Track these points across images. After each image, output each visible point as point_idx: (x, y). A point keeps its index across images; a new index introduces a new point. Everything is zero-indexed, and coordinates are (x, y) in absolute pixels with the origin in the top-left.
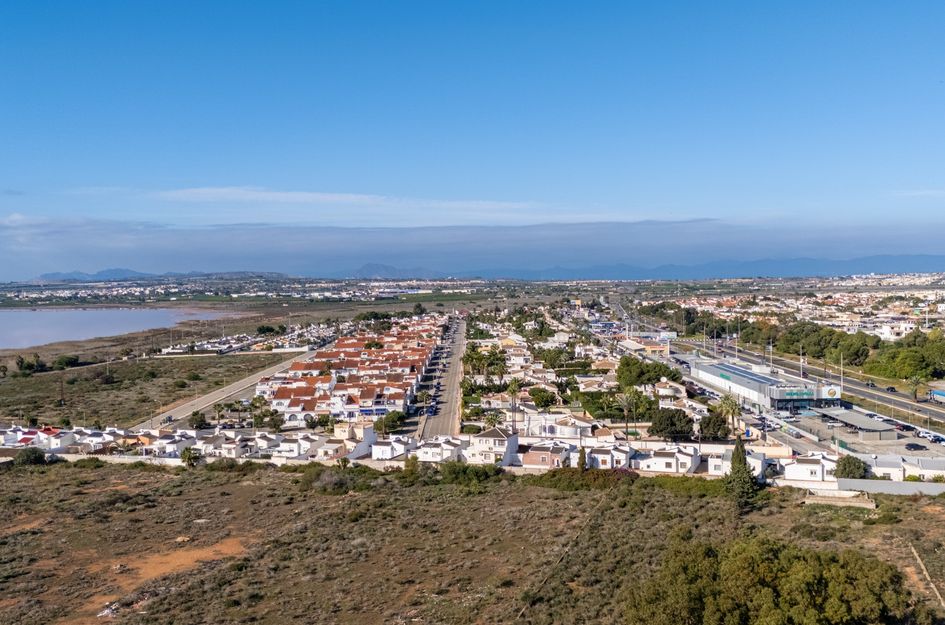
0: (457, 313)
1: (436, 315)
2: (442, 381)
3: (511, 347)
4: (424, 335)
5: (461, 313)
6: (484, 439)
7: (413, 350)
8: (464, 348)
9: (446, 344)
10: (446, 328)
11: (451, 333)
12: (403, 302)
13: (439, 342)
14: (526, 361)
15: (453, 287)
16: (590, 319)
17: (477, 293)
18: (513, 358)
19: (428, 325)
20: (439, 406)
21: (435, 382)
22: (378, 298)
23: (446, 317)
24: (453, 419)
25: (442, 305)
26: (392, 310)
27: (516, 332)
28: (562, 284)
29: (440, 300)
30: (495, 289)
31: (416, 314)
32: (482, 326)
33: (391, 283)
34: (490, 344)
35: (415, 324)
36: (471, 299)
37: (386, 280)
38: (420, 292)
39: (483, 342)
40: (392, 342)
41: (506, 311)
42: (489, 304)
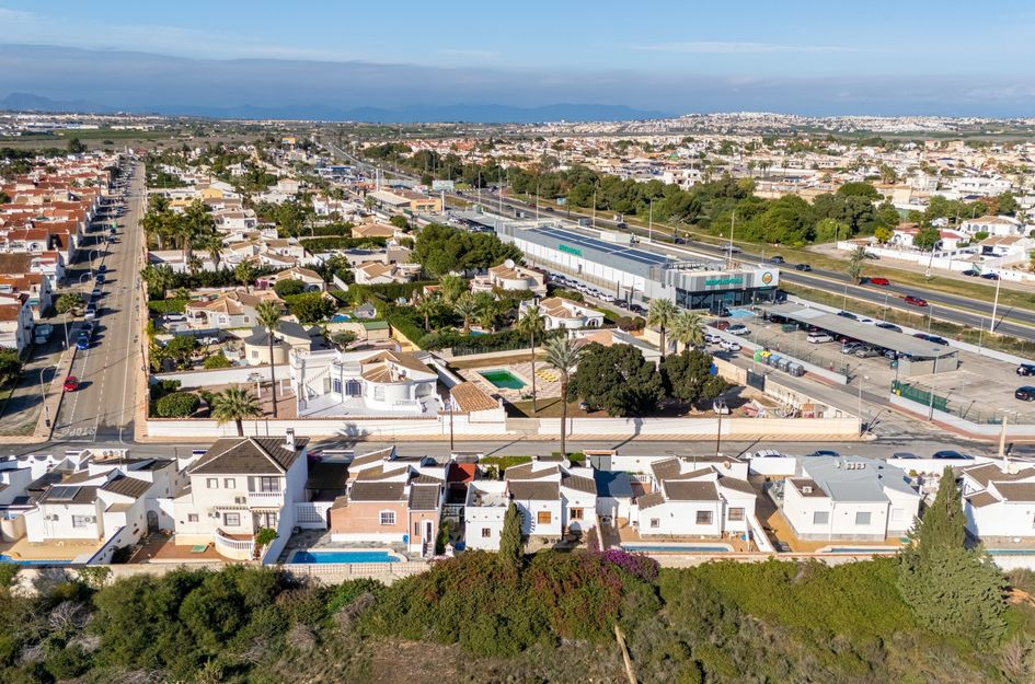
0: (131, 151)
1: (101, 154)
2: (109, 262)
3: (219, 201)
4: (81, 181)
5: (136, 152)
6: (221, 477)
7: (60, 206)
8: (145, 203)
9: (116, 194)
10: (115, 172)
11: (123, 179)
12: (59, 138)
13: (105, 192)
14: (249, 224)
15: (125, 123)
16: (310, 162)
17: (156, 131)
18: (226, 220)
19: (89, 167)
20: (103, 321)
21: (96, 264)
22: (24, 133)
23: (115, 157)
24: (132, 364)
25: (111, 143)
26: (39, 146)
27: (220, 179)
28: (256, 122)
29: (108, 138)
30: (178, 126)
31: (73, 152)
32: (168, 169)
33: (45, 117)
34: (184, 196)
35: (68, 166)
36: (149, 137)
37: (38, 113)
38: (83, 127)
39: (174, 193)
40: (28, 192)
41: (198, 150)
42: (173, 142)
